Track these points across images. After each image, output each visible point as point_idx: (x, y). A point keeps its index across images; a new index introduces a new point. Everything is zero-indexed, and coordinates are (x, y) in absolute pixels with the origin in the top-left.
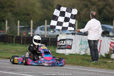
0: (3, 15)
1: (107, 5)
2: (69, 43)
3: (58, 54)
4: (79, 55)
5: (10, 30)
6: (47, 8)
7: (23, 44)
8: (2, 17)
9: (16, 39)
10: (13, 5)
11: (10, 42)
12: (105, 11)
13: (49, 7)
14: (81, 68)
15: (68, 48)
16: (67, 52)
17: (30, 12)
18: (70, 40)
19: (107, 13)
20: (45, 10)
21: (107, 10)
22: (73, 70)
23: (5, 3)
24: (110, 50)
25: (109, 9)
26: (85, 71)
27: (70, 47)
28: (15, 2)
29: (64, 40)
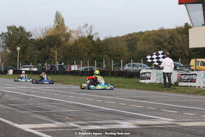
0: (102, 56)
1: (174, 48)
2: (148, 75)
3: (141, 83)
4: (155, 83)
5: (107, 67)
6: (132, 51)
7: (116, 76)
8: (101, 58)
9: (111, 73)
10: (108, 49)
11: (107, 75)
12: (173, 52)
13: (134, 50)
14: (157, 93)
15: (148, 79)
16: (147, 81)
17: (121, 54)
18: (149, 73)
19: (175, 54)
20: (131, 52)
21: (175, 51)
22: (152, 94)
23: (103, 48)
24: (178, 80)
25: (176, 50)
26: (160, 95)
27: (149, 78)
28: (109, 47)
29: (144, 73)
